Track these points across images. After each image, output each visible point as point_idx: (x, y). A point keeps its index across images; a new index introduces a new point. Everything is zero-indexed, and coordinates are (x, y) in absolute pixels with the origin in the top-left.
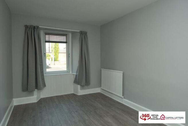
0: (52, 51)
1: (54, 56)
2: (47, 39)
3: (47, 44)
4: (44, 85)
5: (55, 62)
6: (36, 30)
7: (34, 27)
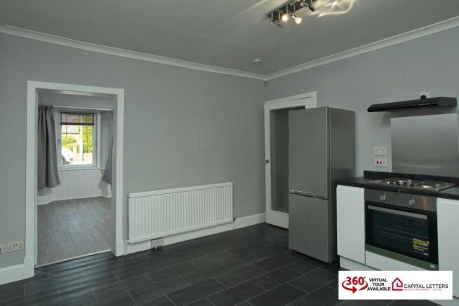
0: (79, 130)
1: (84, 142)
2: (64, 121)
3: (64, 127)
4: (58, 183)
5: (85, 154)
6: (48, 111)
7: (46, 107)
